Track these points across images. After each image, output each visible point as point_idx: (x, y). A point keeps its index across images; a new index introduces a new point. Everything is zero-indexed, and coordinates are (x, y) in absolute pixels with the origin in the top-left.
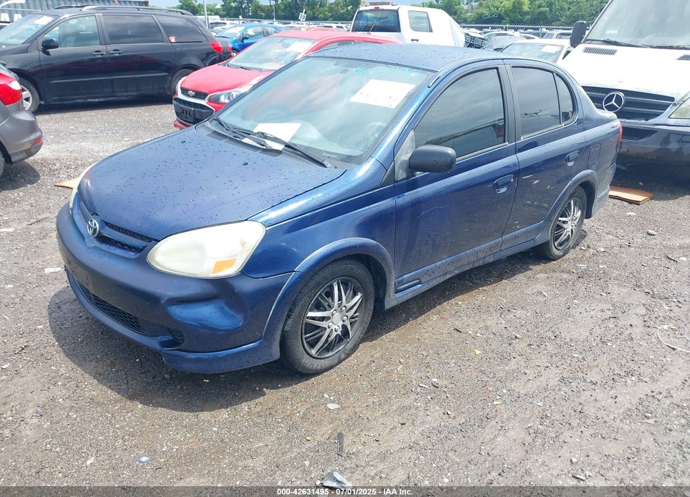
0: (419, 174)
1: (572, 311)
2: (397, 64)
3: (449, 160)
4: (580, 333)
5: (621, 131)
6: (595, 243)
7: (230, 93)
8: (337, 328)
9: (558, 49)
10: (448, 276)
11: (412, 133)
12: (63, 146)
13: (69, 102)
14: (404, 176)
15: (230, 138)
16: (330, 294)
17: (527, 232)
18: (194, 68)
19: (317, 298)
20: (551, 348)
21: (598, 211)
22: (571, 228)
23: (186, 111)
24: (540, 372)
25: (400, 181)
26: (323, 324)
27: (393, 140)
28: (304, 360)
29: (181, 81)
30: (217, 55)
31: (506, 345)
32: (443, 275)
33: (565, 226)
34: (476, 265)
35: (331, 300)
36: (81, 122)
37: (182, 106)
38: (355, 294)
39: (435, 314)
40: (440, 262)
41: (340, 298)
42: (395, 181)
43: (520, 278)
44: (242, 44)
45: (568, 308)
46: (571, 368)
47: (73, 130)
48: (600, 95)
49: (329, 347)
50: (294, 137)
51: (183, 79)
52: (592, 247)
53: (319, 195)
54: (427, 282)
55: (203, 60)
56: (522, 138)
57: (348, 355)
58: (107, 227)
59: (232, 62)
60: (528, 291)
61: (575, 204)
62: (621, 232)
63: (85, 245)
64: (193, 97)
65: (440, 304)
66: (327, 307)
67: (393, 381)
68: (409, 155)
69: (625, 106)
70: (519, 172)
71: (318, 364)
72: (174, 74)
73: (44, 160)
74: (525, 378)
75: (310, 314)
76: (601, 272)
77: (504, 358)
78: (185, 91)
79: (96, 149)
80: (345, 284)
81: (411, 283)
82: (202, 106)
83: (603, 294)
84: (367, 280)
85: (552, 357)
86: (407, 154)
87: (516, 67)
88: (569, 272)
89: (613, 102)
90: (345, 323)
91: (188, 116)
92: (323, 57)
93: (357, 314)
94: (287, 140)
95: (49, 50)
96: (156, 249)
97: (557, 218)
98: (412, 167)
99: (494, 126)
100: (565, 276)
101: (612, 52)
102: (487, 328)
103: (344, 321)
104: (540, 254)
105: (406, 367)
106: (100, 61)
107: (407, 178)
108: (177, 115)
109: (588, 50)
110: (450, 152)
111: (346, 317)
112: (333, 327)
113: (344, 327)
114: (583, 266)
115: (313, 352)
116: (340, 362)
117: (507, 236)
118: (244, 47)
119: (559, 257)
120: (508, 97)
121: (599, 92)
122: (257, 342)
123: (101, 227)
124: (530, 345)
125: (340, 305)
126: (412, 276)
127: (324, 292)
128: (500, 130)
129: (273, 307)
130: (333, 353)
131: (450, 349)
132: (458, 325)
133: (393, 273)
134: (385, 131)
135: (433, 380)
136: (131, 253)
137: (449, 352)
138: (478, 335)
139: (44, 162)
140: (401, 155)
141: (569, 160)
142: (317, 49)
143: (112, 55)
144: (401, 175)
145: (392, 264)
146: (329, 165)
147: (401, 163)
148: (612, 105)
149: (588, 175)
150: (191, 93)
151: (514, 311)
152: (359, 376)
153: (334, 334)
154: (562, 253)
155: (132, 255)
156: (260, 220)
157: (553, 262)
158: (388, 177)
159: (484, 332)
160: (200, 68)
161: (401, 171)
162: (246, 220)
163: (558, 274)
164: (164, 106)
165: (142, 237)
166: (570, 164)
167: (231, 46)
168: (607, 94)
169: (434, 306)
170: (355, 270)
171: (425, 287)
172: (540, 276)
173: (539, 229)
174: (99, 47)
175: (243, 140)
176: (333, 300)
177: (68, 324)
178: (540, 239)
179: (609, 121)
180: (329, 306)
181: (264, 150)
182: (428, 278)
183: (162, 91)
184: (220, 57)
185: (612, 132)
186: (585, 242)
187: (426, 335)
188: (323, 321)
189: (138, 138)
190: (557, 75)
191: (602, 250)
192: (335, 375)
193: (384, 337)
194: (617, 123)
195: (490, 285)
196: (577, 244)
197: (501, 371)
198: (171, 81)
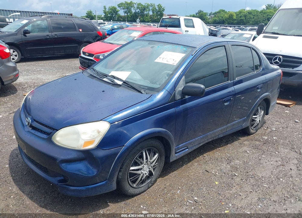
0: (187, 97)
1: (262, 161)
2: (177, 44)
3: (202, 90)
4: (266, 173)
5: (282, 74)
6: (270, 126)
7: (104, 54)
8: (146, 172)
9: (250, 36)
10: (201, 144)
11: (184, 77)
12: (30, 77)
13: (35, 57)
14: (180, 97)
15: (98, 78)
16: (141, 157)
17: (239, 122)
18: (90, 43)
19: (135, 160)
20: (252, 181)
21: (271, 111)
22: (259, 119)
23: (85, 62)
24: (248, 195)
25: (178, 100)
26: (139, 172)
27: (174, 80)
28: (130, 191)
29: (83, 49)
30: (100, 37)
31: (231, 179)
32: (199, 144)
33: (256, 119)
34: (215, 138)
35: (142, 160)
36: (39, 66)
37: (82, 60)
38: (155, 154)
39: (196, 162)
40: (197, 138)
41: (147, 158)
42: (175, 100)
43: (236, 143)
44: (112, 32)
45: (260, 160)
46: (263, 193)
47: (35, 69)
48: (271, 57)
49: (143, 182)
50: (127, 78)
51: (84, 48)
52: (269, 128)
53: (138, 107)
54: (191, 148)
55: (93, 39)
56: (236, 79)
57: (153, 184)
58: (35, 122)
59: (106, 40)
60: (240, 150)
61: (261, 108)
62: (282, 121)
63: (24, 130)
64: (88, 56)
65: (198, 157)
66: (140, 163)
67: (175, 199)
68: (182, 88)
69: (282, 62)
70: (235, 94)
71: (137, 191)
72: (81, 45)
73: (21, 83)
74: (240, 198)
75: (132, 168)
76: (274, 141)
77: (229, 186)
78: (84, 53)
79: (44, 78)
80: (149, 151)
81: (183, 149)
82: (91, 60)
83: (276, 152)
84: (160, 147)
85: (253, 186)
86: (181, 87)
87: (233, 45)
88: (259, 141)
89: (277, 60)
90: (150, 170)
91: (85, 64)
92: (143, 40)
93: (157, 163)
94: (124, 79)
95: (26, 34)
96: (57, 134)
97: (252, 116)
98: (184, 93)
99: (223, 72)
100: (257, 143)
101: (276, 38)
102: (221, 170)
103: (149, 169)
104: (245, 132)
105: (182, 191)
106: (49, 39)
107: (181, 98)
108: (81, 64)
109: (264, 37)
110: (202, 87)
111: (150, 167)
112: (144, 172)
113: (150, 172)
114: (266, 138)
115: (135, 185)
116: (149, 188)
117: (229, 125)
118: (113, 33)
119: (254, 133)
120: (230, 59)
121: (270, 56)
122: (105, 182)
123: (32, 121)
124: (242, 179)
125: (147, 162)
126: (184, 145)
127: (138, 156)
128: (226, 74)
129: (113, 164)
130: (145, 184)
131: (203, 181)
132: (208, 168)
133: (174, 145)
134: (171, 76)
135: (195, 198)
136: (45, 135)
137: (203, 183)
138: (217, 174)
139: (20, 84)
140: (178, 88)
141: (258, 88)
142: (143, 35)
143: (54, 37)
144: (178, 97)
145: (174, 140)
146: (143, 92)
147: (178, 92)
148: (277, 62)
149: (267, 95)
150: (87, 54)
151: (233, 161)
152: (158, 196)
153: (145, 176)
154: (255, 131)
155: (45, 136)
156: (108, 120)
157: (251, 135)
158: (172, 98)
159: (220, 172)
160: (92, 43)
161: (178, 95)
162: (101, 120)
163: (253, 142)
164: (76, 59)
165: (50, 128)
166: (259, 90)
167: (106, 33)
168: (274, 56)
169: (196, 158)
170: (154, 143)
171: (190, 150)
172: (246, 143)
173: (244, 121)
174: (48, 33)
175: (104, 79)
176: (143, 160)
177: (20, 164)
178: (244, 125)
179: (276, 70)
180: (141, 163)
181: (113, 84)
182: (191, 146)
183: (75, 52)
184: (101, 38)
185: (278, 75)
186: (265, 126)
187: (192, 174)
188: (138, 171)
189: (63, 74)
190: (252, 49)
191: (274, 129)
192: (146, 195)
193: (171, 174)
194: (280, 71)
195: (222, 147)
196: (262, 126)
197: (228, 193)
198: (79, 48)
